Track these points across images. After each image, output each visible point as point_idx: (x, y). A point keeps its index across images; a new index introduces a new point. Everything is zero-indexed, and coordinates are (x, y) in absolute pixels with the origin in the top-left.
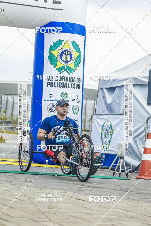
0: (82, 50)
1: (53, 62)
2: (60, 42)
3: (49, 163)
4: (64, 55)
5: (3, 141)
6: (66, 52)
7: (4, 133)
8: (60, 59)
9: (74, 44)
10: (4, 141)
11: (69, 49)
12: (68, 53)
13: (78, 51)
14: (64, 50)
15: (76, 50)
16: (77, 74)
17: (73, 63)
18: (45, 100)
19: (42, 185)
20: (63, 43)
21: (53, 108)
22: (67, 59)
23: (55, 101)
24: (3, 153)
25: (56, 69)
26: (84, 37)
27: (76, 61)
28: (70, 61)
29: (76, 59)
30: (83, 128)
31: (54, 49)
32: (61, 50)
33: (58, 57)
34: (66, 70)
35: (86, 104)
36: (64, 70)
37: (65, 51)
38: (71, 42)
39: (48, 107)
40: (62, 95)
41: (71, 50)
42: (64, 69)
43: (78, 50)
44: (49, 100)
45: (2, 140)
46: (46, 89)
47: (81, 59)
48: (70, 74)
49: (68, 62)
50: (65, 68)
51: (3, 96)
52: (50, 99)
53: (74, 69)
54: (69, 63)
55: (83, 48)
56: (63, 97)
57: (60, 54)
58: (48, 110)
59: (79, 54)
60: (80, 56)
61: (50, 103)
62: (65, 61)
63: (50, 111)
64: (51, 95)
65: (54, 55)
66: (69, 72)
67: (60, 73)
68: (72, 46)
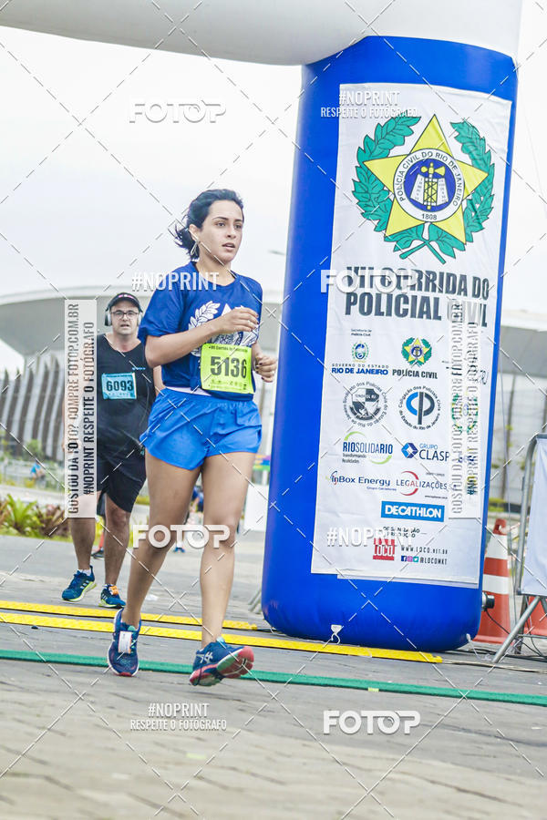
0: (499, 161)
1: (373, 209)
2: (408, 123)
3: (346, 639)
4: (420, 178)
6: (428, 167)
8: (404, 196)
9: (463, 134)
11: (445, 155)
12: (437, 171)
13: (480, 162)
14: (421, 158)
15: (474, 159)
16: (475, 260)
17: (460, 213)
18: (334, 370)
19: (312, 729)
20: (417, 129)
21: (367, 403)
22: (434, 197)
23: (377, 372)
25: (386, 239)
26: (510, 103)
27: (470, 207)
28: (446, 204)
29: (470, 197)
30: (494, 495)
31: (378, 151)
32: (409, 158)
33: (396, 187)
34: (426, 243)
35: (512, 393)
36: (419, 243)
37: (426, 163)
38: (451, 123)
39: (349, 398)
40: (408, 349)
41: (449, 159)
42: (420, 237)
43: (482, 160)
44: (351, 371)
46: (339, 321)
47: (492, 196)
48: (444, 262)
49: (435, 209)
50: (426, 236)
52: (357, 364)
53: (462, 238)
54: (440, 215)
55: (503, 150)
56: (412, 358)
57: (404, 174)
58: (346, 412)
59: (486, 175)
60: (490, 187)
61: (357, 384)
62: (425, 203)
63: (355, 414)
64: (363, 346)
65: (377, 178)
66: (440, 253)
67: (403, 256)
68: (455, 141)
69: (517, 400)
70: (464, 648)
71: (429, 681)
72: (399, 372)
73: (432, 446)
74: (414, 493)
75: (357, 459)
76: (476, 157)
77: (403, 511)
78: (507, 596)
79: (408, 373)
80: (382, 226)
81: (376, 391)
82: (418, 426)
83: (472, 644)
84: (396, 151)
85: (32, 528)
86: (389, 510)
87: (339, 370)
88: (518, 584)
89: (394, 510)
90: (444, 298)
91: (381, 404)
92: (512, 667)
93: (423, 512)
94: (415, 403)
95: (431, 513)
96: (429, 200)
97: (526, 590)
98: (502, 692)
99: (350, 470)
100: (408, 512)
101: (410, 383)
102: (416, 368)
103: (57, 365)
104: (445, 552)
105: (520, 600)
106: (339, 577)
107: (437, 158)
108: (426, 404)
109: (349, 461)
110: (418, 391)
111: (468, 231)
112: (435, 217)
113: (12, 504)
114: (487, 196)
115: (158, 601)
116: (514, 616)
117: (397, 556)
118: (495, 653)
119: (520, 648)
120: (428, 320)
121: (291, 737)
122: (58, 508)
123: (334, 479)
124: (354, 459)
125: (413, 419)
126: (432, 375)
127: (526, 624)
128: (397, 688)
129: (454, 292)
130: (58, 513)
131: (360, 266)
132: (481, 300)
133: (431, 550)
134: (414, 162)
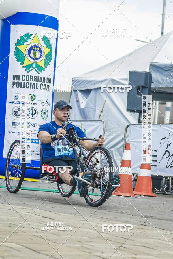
0: (54, 46)
1: (20, 59)
2: (29, 36)
6: (35, 48)
8: (28, 56)
9: (44, 39)
11: (39, 44)
12: (37, 49)
13: (48, 47)
15: (47, 46)
16: (47, 73)
17: (43, 60)
18: (9, 103)
20: (32, 37)
21: (18, 112)
22: (36, 56)
25: (23, 67)
28: (39, 58)
29: (46, 56)
32: (29, 45)
33: (26, 53)
34: (34, 68)
37: (34, 46)
39: (13, 110)
41: (40, 46)
42: (32, 67)
43: (49, 46)
44: (14, 103)
46: (11, 89)
47: (52, 56)
48: (39, 73)
49: (36, 59)
50: (34, 66)
52: (15, 101)
53: (44, 67)
54: (38, 61)
55: (55, 43)
57: (28, 50)
58: (12, 114)
59: (50, 50)
60: (51, 53)
61: (15, 106)
62: (34, 58)
63: (15, 114)
64: (17, 96)
65: (21, 51)
66: (38, 71)
67: (28, 72)
68: (42, 41)
71: (35, 187)
73: (36, 123)
74: (31, 136)
76: (48, 45)
80: (22, 64)
81: (20, 108)
82: (32, 118)
84: (26, 43)
90: (39, 83)
93: (33, 141)
94: (31, 112)
95: (35, 141)
99: (14, 130)
101: (31, 106)
102: (31, 102)
104: (39, 152)
107: (37, 45)
108: (34, 112)
109: (13, 127)
110: (32, 108)
111: (45, 65)
112: (36, 61)
114: (51, 56)
120: (35, 89)
123: (9, 132)
124: (15, 127)
125: (31, 116)
126: (36, 104)
128: (26, 189)
129: (41, 81)
131: (16, 74)
132: (49, 84)
133: (36, 151)
134: (31, 46)
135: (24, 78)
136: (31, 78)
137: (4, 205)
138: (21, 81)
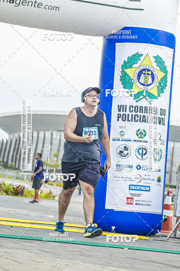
0: (169, 69)
1: (127, 85)
2: (139, 56)
3: (117, 231)
4: (142, 75)
5: (52, 198)
6: (145, 71)
7: (55, 185)
8: (137, 81)
9: (157, 60)
10: (54, 197)
11: (151, 67)
12: (148, 73)
13: (162, 69)
14: (143, 68)
15: (161, 69)
16: (160, 103)
17: (156, 87)
18: (113, 140)
19: (105, 262)
20: (142, 58)
21: (124, 151)
22: (147, 81)
23: (128, 140)
24: (51, 215)
26: (173, 50)
27: (159, 85)
28: (152, 84)
29: (159, 82)
30: (167, 183)
32: (139, 68)
33: (135, 78)
34: (145, 97)
35: (173, 148)
36: (142, 97)
37: (144, 70)
38: (153, 57)
39: (118, 149)
40: (138, 133)
41: (153, 69)
42: (142, 95)
43: (164, 69)
44: (119, 140)
45: (51, 195)
46: (115, 123)
47: (167, 81)
49: (147, 85)
50: (144, 94)
51: (55, 133)
52: (121, 138)
53: (156, 95)
54: (149, 87)
55: (171, 66)
56: (139, 136)
57: (137, 74)
58: (117, 154)
59: (165, 74)
60: (166, 78)
61: (121, 145)
62: (144, 84)
63: (120, 155)
64: (123, 132)
65: (128, 75)
67: (137, 101)
68: (154, 62)
69: (175, 150)
70: (157, 234)
71: (145, 246)
72: (135, 141)
73: (146, 166)
74: (140, 181)
75: (121, 170)
76: (162, 68)
77: (136, 188)
78: (171, 217)
79: (138, 141)
81: (127, 147)
82: (141, 159)
83: (159, 233)
84: (134, 66)
85: (11, 193)
86: (132, 187)
87: (115, 140)
88: (175, 213)
89: (133, 188)
91: (129, 151)
92: (173, 241)
93: (143, 188)
94: (140, 151)
95: (146, 188)
96: (146, 82)
97: (178, 215)
98: (169, 250)
99: (119, 174)
100: (138, 188)
101: (139, 145)
102: (141, 139)
103: (20, 137)
104: (150, 202)
105: (176, 218)
106: (114, 210)
107: (148, 68)
108: (144, 152)
109: (118, 171)
110: (142, 147)
111: (159, 93)
113: (4, 184)
114: (165, 81)
115: (54, 218)
116: (174, 224)
117: (134, 203)
118: (167, 236)
119: (175, 235)
120: (145, 123)
121: (98, 265)
122: (20, 186)
124: (120, 170)
125: (140, 157)
126: (146, 142)
127: (178, 226)
128: (134, 248)
130: (20, 188)
131: (122, 104)
132: (163, 116)
133: (146, 201)
134: (141, 69)
135: (132, 109)
136: (140, 109)
137: (105, 267)
138: (128, 112)
